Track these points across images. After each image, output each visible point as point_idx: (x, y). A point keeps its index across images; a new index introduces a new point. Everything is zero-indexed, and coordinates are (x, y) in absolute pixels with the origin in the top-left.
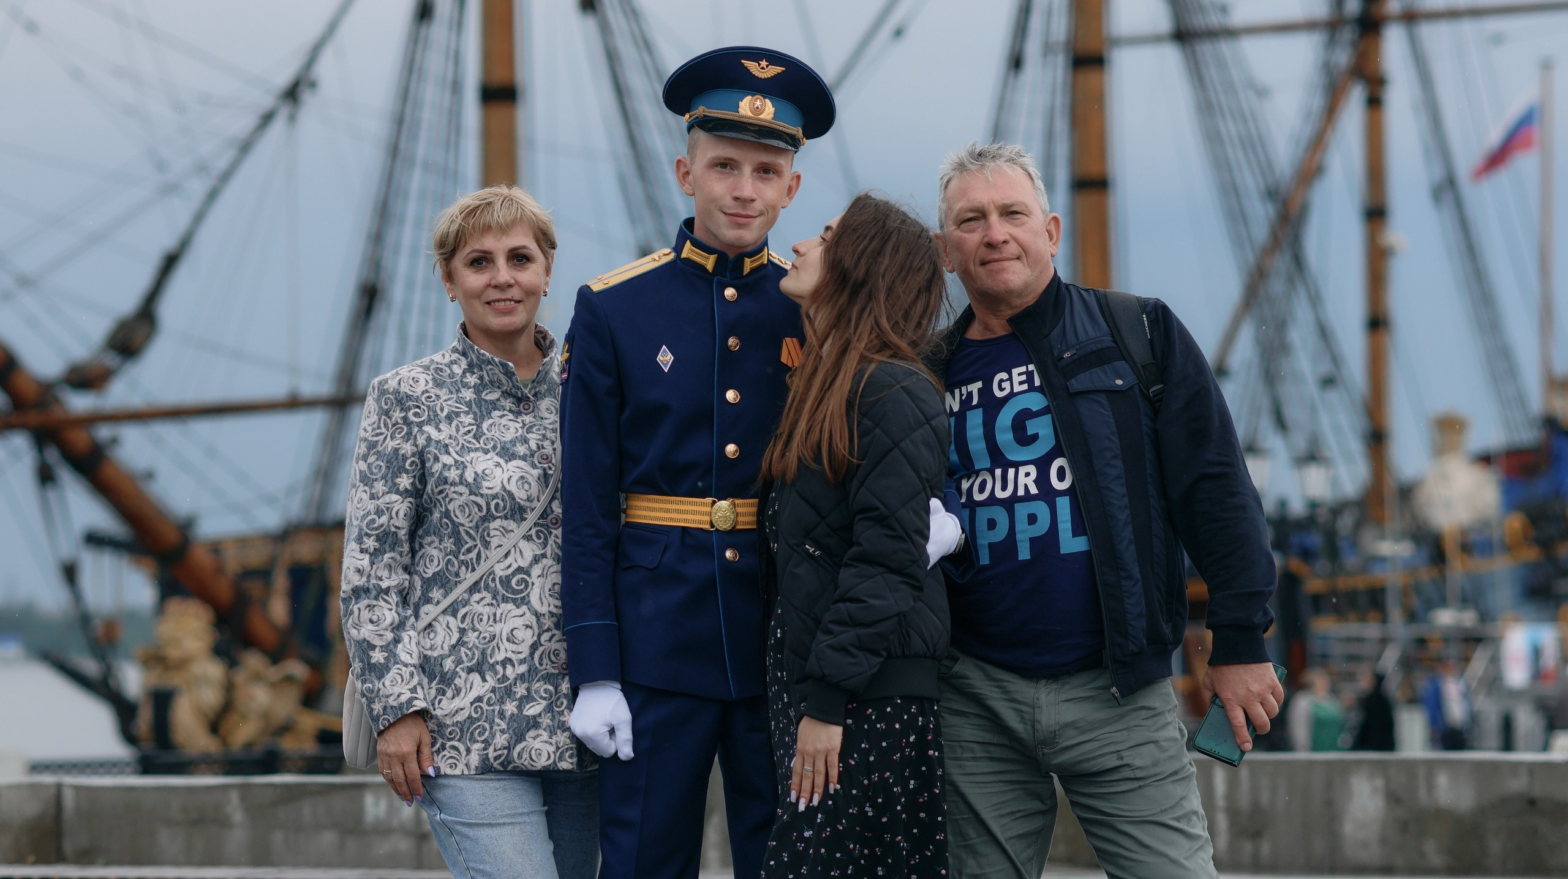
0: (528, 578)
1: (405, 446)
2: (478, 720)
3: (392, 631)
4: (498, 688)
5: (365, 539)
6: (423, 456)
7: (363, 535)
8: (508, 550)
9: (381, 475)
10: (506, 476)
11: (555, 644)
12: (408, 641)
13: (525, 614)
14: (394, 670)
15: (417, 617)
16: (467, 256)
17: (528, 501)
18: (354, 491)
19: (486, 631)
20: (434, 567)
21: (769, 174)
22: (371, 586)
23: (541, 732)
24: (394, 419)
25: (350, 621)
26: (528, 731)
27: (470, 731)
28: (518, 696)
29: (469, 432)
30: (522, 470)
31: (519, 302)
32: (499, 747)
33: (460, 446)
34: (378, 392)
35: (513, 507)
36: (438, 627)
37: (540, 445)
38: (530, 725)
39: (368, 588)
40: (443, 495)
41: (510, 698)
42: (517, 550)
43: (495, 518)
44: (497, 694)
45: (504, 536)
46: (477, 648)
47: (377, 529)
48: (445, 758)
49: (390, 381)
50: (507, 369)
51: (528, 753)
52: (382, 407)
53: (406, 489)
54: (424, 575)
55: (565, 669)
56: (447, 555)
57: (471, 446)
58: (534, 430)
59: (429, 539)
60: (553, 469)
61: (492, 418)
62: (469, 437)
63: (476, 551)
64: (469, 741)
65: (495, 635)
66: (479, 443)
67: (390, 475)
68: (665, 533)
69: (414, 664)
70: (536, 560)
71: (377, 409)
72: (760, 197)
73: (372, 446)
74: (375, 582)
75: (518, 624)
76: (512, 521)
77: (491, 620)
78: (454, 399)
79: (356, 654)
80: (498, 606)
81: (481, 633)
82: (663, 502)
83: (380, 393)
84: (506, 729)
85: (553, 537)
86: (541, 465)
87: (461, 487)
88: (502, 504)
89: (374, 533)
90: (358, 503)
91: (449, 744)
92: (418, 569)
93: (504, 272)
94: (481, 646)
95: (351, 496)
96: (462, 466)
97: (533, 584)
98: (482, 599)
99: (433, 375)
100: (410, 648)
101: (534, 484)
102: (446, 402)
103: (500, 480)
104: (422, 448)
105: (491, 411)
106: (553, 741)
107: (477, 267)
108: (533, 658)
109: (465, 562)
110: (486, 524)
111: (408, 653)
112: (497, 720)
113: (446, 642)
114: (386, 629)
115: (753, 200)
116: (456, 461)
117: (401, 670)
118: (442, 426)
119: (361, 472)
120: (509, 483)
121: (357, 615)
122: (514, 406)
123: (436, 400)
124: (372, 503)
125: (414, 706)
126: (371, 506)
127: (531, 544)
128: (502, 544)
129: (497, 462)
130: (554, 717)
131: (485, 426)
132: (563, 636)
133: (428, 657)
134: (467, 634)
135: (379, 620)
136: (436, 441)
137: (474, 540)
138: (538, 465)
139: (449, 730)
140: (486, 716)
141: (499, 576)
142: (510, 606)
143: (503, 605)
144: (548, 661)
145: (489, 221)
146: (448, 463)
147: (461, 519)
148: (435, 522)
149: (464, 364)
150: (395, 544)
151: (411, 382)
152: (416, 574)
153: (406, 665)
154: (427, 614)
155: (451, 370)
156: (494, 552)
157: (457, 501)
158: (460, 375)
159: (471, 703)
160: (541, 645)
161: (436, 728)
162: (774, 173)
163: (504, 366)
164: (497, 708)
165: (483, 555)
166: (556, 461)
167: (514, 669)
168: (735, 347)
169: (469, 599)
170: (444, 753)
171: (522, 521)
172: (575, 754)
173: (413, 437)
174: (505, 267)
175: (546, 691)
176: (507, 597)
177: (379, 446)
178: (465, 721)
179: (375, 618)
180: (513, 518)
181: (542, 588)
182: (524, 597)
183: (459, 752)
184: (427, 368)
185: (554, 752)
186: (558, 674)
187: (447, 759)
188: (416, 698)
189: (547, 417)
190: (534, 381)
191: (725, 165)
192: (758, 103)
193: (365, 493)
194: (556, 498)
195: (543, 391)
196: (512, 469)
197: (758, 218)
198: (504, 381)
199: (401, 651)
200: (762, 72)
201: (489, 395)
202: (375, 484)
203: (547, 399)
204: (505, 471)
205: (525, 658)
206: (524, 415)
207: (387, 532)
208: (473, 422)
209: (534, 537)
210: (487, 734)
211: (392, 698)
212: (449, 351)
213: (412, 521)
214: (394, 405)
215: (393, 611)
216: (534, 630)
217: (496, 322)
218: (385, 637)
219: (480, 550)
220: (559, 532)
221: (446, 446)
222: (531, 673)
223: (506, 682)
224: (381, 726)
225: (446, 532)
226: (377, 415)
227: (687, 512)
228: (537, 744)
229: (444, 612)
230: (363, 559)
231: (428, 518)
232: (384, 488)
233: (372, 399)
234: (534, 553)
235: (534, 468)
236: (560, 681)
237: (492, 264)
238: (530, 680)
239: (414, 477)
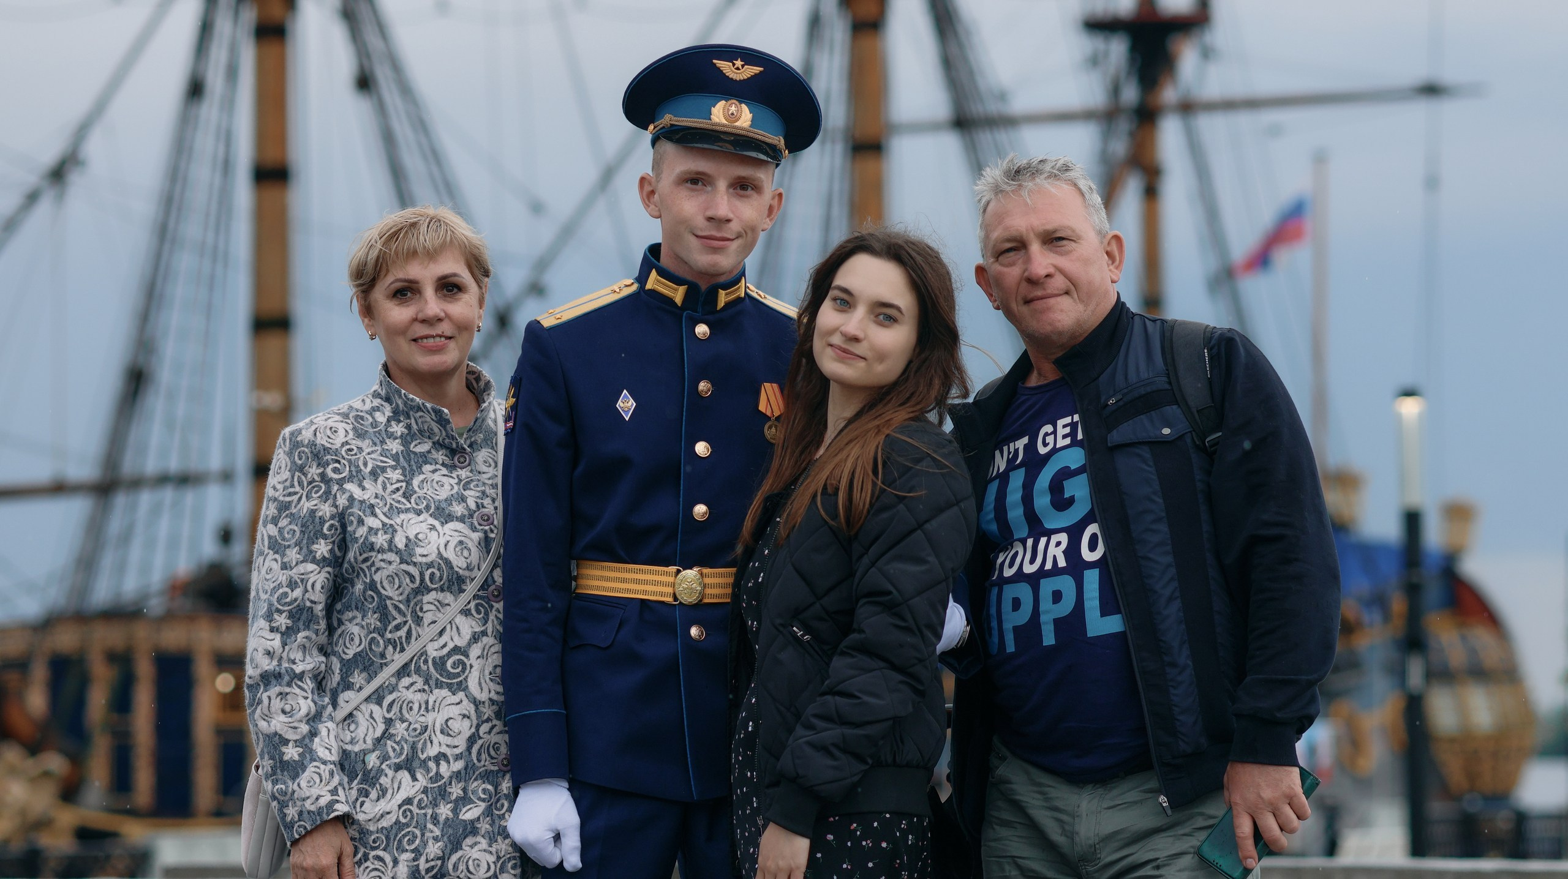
0: (465, 660)
1: (322, 507)
2: (407, 825)
3: (308, 723)
4: (431, 788)
5: (276, 616)
6: (344, 518)
7: (273, 611)
8: (443, 627)
9: (294, 540)
10: (442, 541)
11: (495, 736)
12: (326, 734)
13: (461, 701)
14: (310, 769)
15: (335, 704)
16: (389, 286)
17: (468, 570)
18: (261, 559)
19: (416, 722)
20: (354, 647)
21: (747, 190)
22: (283, 671)
23: (479, 839)
24: (309, 476)
25: (258, 711)
26: (464, 839)
27: (398, 838)
28: (454, 797)
29: (398, 489)
30: (460, 534)
31: (450, 338)
32: (432, 857)
33: (388, 506)
34: (290, 444)
35: (450, 577)
36: (359, 717)
37: (480, 504)
38: (468, 831)
39: (280, 674)
40: (369, 564)
41: (444, 799)
42: (454, 626)
43: (429, 590)
44: (430, 796)
45: (439, 610)
46: (406, 741)
47: (289, 604)
48: (368, 870)
49: (304, 432)
50: (441, 416)
51: (464, 864)
52: (295, 462)
53: (324, 557)
54: (344, 656)
55: (506, 766)
56: (371, 633)
57: (401, 506)
58: (472, 486)
59: (350, 614)
60: (495, 531)
61: (423, 473)
62: (398, 496)
63: (406, 629)
64: (397, 849)
65: (427, 726)
66: (410, 503)
67: (305, 541)
68: (620, 606)
69: (334, 761)
70: (475, 638)
71: (289, 464)
72: (738, 217)
73: (284, 507)
74: (287, 665)
75: (454, 713)
76: (448, 594)
77: (423, 708)
78: (379, 452)
79: (266, 750)
80: (431, 692)
81: (410, 724)
82: (618, 570)
83: (292, 446)
84: (440, 836)
85: (494, 612)
86: (482, 527)
87: (390, 554)
88: (438, 574)
89: (286, 608)
90: (267, 573)
91: (373, 853)
92: (336, 649)
93: (432, 304)
94: (411, 739)
95: (257, 564)
96: (391, 530)
97: (471, 666)
98: (412, 684)
99: (353, 424)
100: (328, 742)
101: (474, 550)
102: (369, 455)
103: (436, 546)
104: (343, 509)
105: (421, 465)
106: (493, 850)
107: (401, 299)
108: (470, 753)
109: (392, 641)
110: (419, 597)
111: (327, 748)
112: (430, 826)
113: (369, 734)
114: (301, 721)
115: (729, 221)
116: (384, 525)
117: (319, 768)
118: (366, 484)
119: (270, 537)
120: (446, 549)
121: (267, 705)
122: (447, 458)
123: (358, 453)
124: (283, 574)
125: (336, 810)
126: (283, 577)
127: (470, 620)
128: (437, 619)
129: (431, 525)
130: (493, 821)
131: (416, 482)
132: (505, 726)
133: (347, 752)
134: (394, 726)
135: (292, 710)
136: (360, 501)
137: (404, 615)
138: (478, 527)
139: (373, 837)
140: (417, 821)
141: (432, 657)
142: (445, 692)
143: (436, 691)
144: (487, 756)
145: (414, 247)
146: (374, 527)
147: (389, 591)
148: (357, 594)
149: (388, 410)
150: (311, 621)
151: (329, 433)
152: (335, 655)
153: (325, 763)
154: (347, 702)
155: (373, 418)
156: (427, 630)
157: (385, 570)
158: (383, 424)
159: (399, 805)
160: (480, 738)
161: (357, 836)
162: (753, 189)
163: (437, 412)
164: (430, 812)
165: (414, 633)
166: (498, 523)
167: (449, 766)
168: (707, 393)
169: (397, 685)
170: (366, 865)
171: (460, 593)
172: (519, 864)
173: (332, 496)
174: (434, 297)
175: (484, 791)
176: (442, 682)
177: (293, 507)
178: (391, 826)
179: (288, 708)
180: (449, 590)
181: (482, 671)
182: (461, 681)
183: (385, 863)
184: (346, 416)
185: (494, 862)
186: (498, 772)
187: (371, 871)
188: (338, 801)
189: (484, 471)
190: (470, 430)
191: (695, 180)
192: (733, 109)
193: (275, 562)
194: (498, 566)
195: (479, 441)
196: (448, 532)
197: (736, 240)
198: (436, 430)
199: (319, 747)
200: (737, 73)
201: (419, 446)
202: (288, 552)
203: (484, 450)
204: (441, 535)
205: (461, 753)
206: (459, 470)
207: (301, 607)
208: (402, 478)
209: (473, 612)
210: (417, 842)
211: (309, 802)
212: (370, 396)
213: (329, 594)
214: (310, 460)
215: (309, 700)
216: (471, 721)
217: (424, 361)
218: (299, 730)
219: (410, 626)
220: (499, 606)
221: (372, 506)
222: (468, 770)
223: (440, 781)
224: (295, 834)
225: (370, 606)
226: (289, 471)
227: (646, 582)
228: (475, 853)
229: (367, 700)
230: (274, 639)
231: (349, 591)
232: (298, 556)
233: (282, 453)
234: (473, 630)
235: (473, 531)
236: (500, 779)
237: (418, 295)
238: (467, 779)
239: (333, 542)
